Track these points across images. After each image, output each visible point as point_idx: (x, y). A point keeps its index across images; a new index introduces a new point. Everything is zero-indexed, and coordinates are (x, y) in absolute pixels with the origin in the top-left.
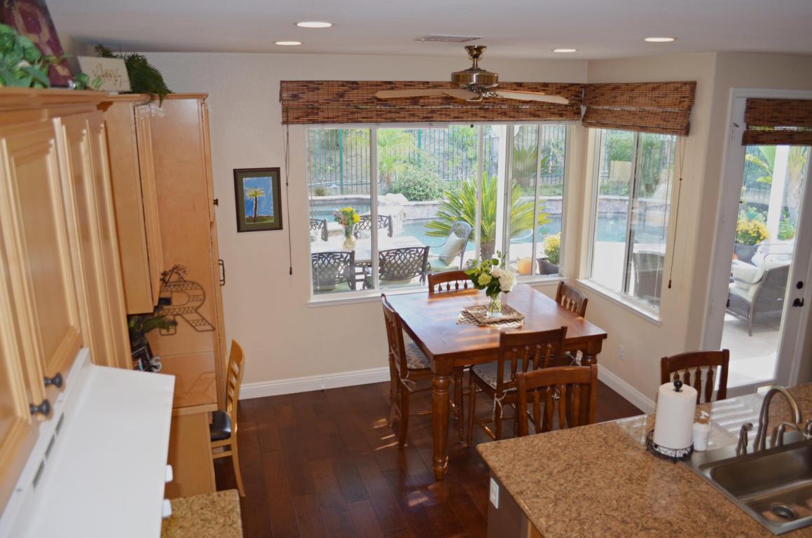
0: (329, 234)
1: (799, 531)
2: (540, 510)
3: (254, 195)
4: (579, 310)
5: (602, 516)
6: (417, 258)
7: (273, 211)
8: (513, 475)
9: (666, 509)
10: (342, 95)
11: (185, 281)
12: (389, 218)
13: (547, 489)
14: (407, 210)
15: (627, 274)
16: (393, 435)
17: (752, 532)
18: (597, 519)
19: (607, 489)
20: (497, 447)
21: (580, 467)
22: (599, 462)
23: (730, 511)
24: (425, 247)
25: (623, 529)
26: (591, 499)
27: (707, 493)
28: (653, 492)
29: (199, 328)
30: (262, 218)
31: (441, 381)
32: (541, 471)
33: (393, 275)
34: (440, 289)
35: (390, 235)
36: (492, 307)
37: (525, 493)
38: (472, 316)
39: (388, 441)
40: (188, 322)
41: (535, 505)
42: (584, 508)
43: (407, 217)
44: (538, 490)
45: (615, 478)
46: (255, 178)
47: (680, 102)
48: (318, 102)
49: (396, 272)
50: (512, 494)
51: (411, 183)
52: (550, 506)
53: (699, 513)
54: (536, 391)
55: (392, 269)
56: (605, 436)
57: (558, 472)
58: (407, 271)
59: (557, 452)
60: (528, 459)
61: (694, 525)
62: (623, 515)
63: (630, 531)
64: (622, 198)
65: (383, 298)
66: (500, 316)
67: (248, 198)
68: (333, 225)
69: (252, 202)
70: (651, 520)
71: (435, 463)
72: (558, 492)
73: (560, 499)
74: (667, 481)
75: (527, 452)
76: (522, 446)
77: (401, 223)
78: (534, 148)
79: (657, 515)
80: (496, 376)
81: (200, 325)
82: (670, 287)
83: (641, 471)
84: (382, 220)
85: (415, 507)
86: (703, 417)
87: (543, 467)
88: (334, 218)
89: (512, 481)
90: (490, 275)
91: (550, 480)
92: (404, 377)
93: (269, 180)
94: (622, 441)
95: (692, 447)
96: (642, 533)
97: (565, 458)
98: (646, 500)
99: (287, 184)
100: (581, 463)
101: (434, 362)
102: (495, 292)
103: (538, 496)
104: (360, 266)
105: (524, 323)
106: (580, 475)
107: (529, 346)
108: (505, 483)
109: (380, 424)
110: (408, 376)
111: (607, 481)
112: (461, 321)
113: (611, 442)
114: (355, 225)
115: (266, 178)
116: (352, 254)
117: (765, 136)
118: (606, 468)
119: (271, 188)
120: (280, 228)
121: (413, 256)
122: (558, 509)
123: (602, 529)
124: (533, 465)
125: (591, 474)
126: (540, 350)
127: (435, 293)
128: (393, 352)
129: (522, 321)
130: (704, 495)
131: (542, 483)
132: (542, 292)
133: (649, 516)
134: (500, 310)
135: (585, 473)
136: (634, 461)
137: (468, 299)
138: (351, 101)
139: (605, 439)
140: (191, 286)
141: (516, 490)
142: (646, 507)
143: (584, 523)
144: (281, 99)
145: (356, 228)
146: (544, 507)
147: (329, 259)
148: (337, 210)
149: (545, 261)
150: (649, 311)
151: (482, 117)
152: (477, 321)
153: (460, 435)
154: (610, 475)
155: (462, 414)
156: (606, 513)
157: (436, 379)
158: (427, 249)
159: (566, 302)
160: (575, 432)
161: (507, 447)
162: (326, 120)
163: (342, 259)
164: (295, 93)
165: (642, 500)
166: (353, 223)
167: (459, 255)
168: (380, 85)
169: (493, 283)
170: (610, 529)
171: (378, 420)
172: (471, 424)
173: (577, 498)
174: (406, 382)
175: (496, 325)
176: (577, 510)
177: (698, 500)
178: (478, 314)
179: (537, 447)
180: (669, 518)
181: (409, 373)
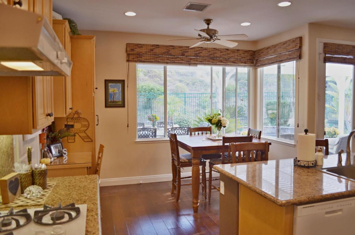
3: (113, 91)
4: (258, 138)
6: (184, 132)
7: (121, 99)
10: (152, 50)
11: (81, 118)
15: (278, 130)
16: (173, 198)
29: (85, 140)
30: (116, 102)
31: (196, 161)
34: (195, 134)
39: (171, 200)
40: (80, 137)
46: (114, 84)
47: (296, 46)
48: (142, 52)
51: (182, 120)
64: (274, 127)
67: (111, 92)
69: (112, 94)
71: (194, 204)
78: (234, 106)
81: (86, 139)
82: (298, 127)
86: (319, 149)
90: (217, 119)
92: (178, 165)
93: (120, 85)
95: (316, 161)
99: (128, 87)
101: (192, 151)
102: (219, 127)
109: (167, 194)
110: (180, 165)
112: (205, 140)
115: (119, 84)
116: (155, 130)
117: (333, 59)
119: (121, 88)
120: (124, 106)
121: (182, 131)
127: (193, 135)
128: (174, 157)
138: (156, 53)
140: (83, 120)
144: (127, 51)
150: (290, 142)
151: (212, 62)
152: (212, 140)
157: (194, 160)
162: (145, 60)
163: (151, 132)
164: (132, 48)
166: (156, 121)
168: (168, 47)
169: (218, 122)
174: (179, 168)
181: (181, 163)
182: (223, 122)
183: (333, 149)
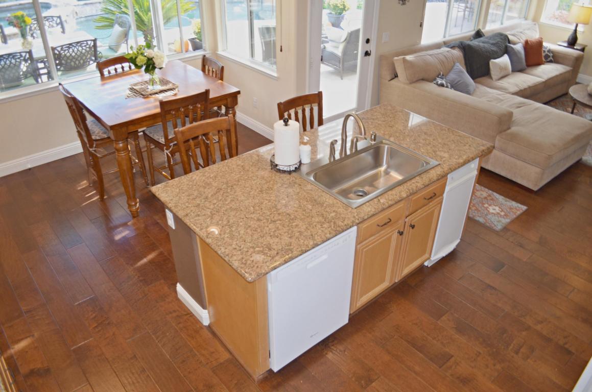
0: (8, 38)
1: (367, 204)
2: (201, 224)
4: (219, 76)
5: (245, 219)
6: (88, 49)
8: (180, 205)
9: (286, 206)
12: (59, 17)
13: (205, 209)
14: (77, 9)
15: (252, 45)
16: (95, 192)
17: (340, 209)
18: (241, 222)
19: (246, 200)
20: (166, 186)
21: (227, 189)
22: (239, 183)
23: (326, 199)
24: (94, 39)
25: (258, 225)
26: (236, 209)
27: (311, 190)
28: (277, 196)
31: (121, 145)
32: (199, 197)
33: (71, 65)
34: (109, 72)
35: (63, 32)
36: (153, 82)
37: (189, 215)
38: (137, 91)
39: (91, 197)
41: (197, 222)
42: (232, 217)
43: (79, 15)
44: (199, 211)
45: (251, 192)
49: (73, 64)
50: (180, 217)
52: (208, 220)
53: (307, 204)
54: (191, 141)
55: (69, 61)
56: (242, 164)
57: (212, 196)
58: (82, 62)
59: (210, 182)
60: (190, 191)
61: (304, 213)
62: (258, 215)
63: (263, 225)
65: (61, 87)
66: (159, 87)
68: (9, 30)
70: (277, 215)
71: (130, 206)
72: (212, 209)
73: (214, 214)
74: (286, 188)
75: (188, 186)
76: (184, 182)
77: (75, 21)
79: (281, 211)
80: (162, 134)
82: (281, 51)
83: (268, 184)
84: (53, 20)
85: (120, 240)
86: (305, 141)
87: (201, 194)
88: (7, 23)
89: (179, 208)
90: (145, 56)
91: (206, 203)
92: (91, 146)
94: (255, 166)
95: (300, 162)
96: (271, 225)
97: (216, 184)
98: (273, 203)
100: (227, 186)
101: (112, 131)
102: (151, 70)
103: (199, 215)
104: (41, 62)
105: (178, 91)
106: (228, 194)
107: (183, 107)
108: (174, 211)
109: (83, 185)
110: (94, 146)
111: (246, 195)
112: (129, 96)
113: (247, 168)
114: (28, 27)
116: (30, 52)
118: (244, 186)
121: (84, 48)
122: (214, 221)
123: (245, 227)
124: (193, 195)
125: (235, 193)
126: (192, 109)
127: (105, 76)
128: (79, 129)
129: (177, 89)
130: (310, 192)
131: (201, 205)
132: (190, 65)
133: (275, 213)
134: (158, 83)
135: (231, 193)
136: (263, 178)
137: (132, 77)
139: (242, 167)
141: (183, 214)
142: (273, 207)
143: (232, 227)
145: (30, 30)
146: (204, 222)
147: (10, 59)
148: (9, 15)
149: (195, 40)
150: (270, 70)
152: (142, 94)
153: (145, 181)
154: (247, 190)
155: (145, 166)
156: (247, 216)
157: (116, 144)
158: (95, 41)
159: (209, 70)
160: (222, 166)
161: (173, 185)
163: (22, 58)
165: (270, 203)
166: (26, 26)
167: (124, 43)
169: (149, 63)
170: (250, 226)
171: (80, 183)
172: (152, 173)
173: (226, 210)
174: (94, 151)
175: (157, 95)
176: (226, 219)
177: (306, 196)
178: (142, 88)
179: (195, 181)
180: (288, 212)
181: (95, 143)
182: (157, 62)
183: (338, 48)
